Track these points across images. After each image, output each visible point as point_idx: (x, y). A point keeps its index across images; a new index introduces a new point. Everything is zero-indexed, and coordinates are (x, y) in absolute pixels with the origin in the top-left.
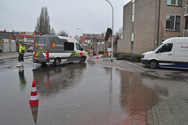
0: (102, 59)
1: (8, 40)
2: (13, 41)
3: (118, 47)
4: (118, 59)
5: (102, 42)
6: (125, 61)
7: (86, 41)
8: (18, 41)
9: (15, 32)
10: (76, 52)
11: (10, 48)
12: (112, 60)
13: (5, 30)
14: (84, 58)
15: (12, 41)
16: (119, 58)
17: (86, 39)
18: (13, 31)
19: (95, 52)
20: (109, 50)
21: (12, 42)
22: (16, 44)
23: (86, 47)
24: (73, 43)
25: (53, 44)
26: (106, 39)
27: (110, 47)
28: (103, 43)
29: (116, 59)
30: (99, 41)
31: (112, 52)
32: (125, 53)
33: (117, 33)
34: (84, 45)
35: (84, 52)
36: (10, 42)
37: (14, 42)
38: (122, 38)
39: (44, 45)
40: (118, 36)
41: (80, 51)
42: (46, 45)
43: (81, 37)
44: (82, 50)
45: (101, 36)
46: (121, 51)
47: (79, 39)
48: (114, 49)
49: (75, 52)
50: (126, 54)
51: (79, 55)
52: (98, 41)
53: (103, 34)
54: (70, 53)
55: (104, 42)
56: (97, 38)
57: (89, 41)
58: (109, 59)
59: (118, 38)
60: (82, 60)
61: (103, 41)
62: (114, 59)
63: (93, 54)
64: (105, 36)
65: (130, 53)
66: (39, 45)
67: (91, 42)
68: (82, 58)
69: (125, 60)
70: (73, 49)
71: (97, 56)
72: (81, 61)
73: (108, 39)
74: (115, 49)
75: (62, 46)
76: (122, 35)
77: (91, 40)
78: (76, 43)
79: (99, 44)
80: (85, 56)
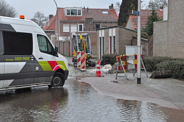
0: (113, 77)
3: (155, 42)
4: (157, 77)
5: (110, 30)
6: (176, 80)
7: (66, 29)
10: (39, 60)
12: (139, 80)
14: (62, 74)
16: (159, 73)
17: (65, 22)
19: (90, 57)
20: (130, 51)
23: (66, 45)
26: (122, 21)
27: (133, 42)
28: (113, 32)
29: (150, 75)
30: (101, 27)
31: (139, 58)
32: (175, 59)
33: (151, 5)
34: (61, 39)
35: (60, 58)
38: (165, 18)
40: (154, 13)
41: (49, 58)
43: (51, 16)
44: (54, 52)
45: (107, 13)
46: (163, 55)
47: (45, 22)
48: (144, 50)
49: (34, 58)
50: (180, 63)
51: (47, 67)
52: (98, 27)
53: (112, 6)
54: (22, 61)
55: (114, 29)
56: (96, 19)
57: (74, 29)
58: (130, 76)
60: (57, 81)
62: (146, 76)
63: (86, 63)
64: (118, 12)
67: (81, 29)
68: (54, 76)
69: (177, 77)
70: (29, 51)
71: (99, 68)
72: (52, 83)
73: (126, 22)
74: (147, 48)
76: (166, 10)
77: (81, 26)
78: (38, 35)
79: (103, 36)
80: (64, 69)
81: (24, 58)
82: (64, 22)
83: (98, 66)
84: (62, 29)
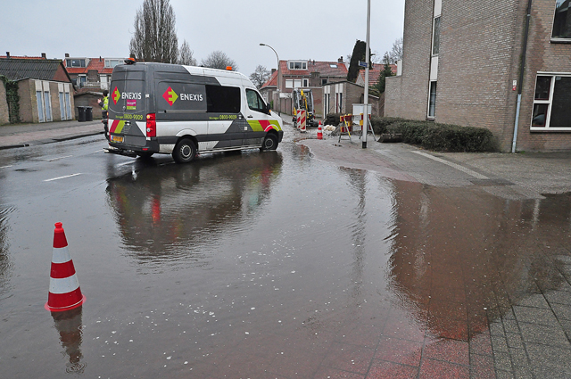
0: (335, 140)
1: (47, 84)
2: (64, 87)
3: (387, 100)
4: (385, 141)
5: (337, 85)
6: (407, 145)
7: (289, 84)
8: (81, 86)
9: (74, 60)
10: (248, 119)
11: (56, 110)
12: (364, 144)
13: (44, 55)
14: (275, 136)
15: (60, 85)
16: (388, 135)
17: (288, 77)
18: (67, 55)
19: (313, 116)
20: (358, 110)
21: (61, 89)
22: (75, 97)
23: (288, 103)
24: (238, 90)
25: (170, 93)
26: (352, 75)
27: (361, 101)
28: (339, 88)
29: (378, 139)
30: (328, 82)
31: (365, 118)
32: (408, 121)
33: (386, 58)
34: (282, 95)
35: (273, 116)
36: (54, 89)
37: (67, 90)
38: (399, 73)
39: (138, 96)
40: (387, 67)
41: (260, 116)
42: (147, 96)
43: (273, 70)
44: (266, 110)
45: (335, 66)
46: (396, 115)
47: (267, 77)
48: (374, 109)
49: (242, 117)
50: (413, 125)
51: (258, 128)
52: (325, 83)
53: (341, 60)
54: (228, 120)
55: (341, 84)
56: (323, 74)
57: (298, 84)
58: (355, 139)
59: (387, 72)
60: (269, 144)
61: (339, 83)
62: (373, 139)
63: (307, 123)
64: (348, 66)
65: (424, 119)
66: (125, 95)
67: (305, 85)
68: (266, 138)
69: (408, 142)
70: (236, 108)
71: (320, 129)
72: (264, 145)
73: (356, 77)
74: (377, 107)
75: (200, 97)
76: (399, 65)
77: (305, 81)
78: (247, 90)
79: (329, 92)
80: (278, 130)
81: (230, 117)
82: (286, 77)
83: (320, 126)
84: (284, 85)
